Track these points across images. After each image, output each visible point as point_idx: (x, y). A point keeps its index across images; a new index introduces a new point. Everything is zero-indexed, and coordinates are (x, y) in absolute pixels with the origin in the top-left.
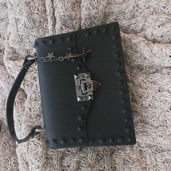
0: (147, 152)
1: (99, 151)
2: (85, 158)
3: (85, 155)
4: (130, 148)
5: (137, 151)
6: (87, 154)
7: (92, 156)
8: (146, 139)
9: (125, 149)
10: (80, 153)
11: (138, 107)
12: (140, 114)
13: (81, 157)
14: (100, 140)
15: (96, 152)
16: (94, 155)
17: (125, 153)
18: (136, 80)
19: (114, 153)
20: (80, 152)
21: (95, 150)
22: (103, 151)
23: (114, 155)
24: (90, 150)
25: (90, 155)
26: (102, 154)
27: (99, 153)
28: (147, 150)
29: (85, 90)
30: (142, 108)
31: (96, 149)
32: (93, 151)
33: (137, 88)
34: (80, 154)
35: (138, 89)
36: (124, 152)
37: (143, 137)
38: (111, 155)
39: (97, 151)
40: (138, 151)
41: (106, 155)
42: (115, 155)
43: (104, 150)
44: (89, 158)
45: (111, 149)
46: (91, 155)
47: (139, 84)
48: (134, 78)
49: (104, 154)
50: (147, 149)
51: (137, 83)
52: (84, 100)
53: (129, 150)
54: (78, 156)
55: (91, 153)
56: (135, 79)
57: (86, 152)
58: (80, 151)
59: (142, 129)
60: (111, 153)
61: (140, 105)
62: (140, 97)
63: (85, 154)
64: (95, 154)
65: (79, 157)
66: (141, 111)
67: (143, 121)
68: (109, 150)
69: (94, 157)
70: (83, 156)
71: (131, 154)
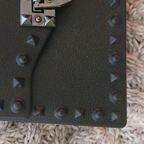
0: (132, 142)
1: (47, 131)
2: (20, 141)
3: (21, 136)
4: (102, 130)
5: (114, 138)
6: (24, 134)
7: (34, 138)
8: (138, 118)
9: (93, 130)
10: (11, 131)
11: (132, 60)
12: (132, 73)
13: (12, 137)
14: (58, 111)
15: (42, 131)
16: (37, 137)
17: (92, 138)
18: (135, 9)
19: (73, 136)
20: (12, 129)
21: (41, 127)
22: (55, 131)
23: (72, 139)
24: (31, 127)
25: (29, 137)
26: (51, 137)
27: (47, 133)
28: (133, 138)
29: (40, 3)
30: (139, 61)
31: (43, 126)
32: (36, 129)
33: (134, 24)
34: (11, 133)
35: (136, 27)
36: (91, 136)
37: (132, 115)
38: (67, 139)
39: (44, 130)
40: (117, 137)
41: (58, 137)
42: (75, 140)
43: (56, 129)
44: (28, 141)
45: (68, 129)
46: (32, 136)
47: (140, 18)
48: (132, 6)
49: (55, 135)
50: (132, 135)
51: (137, 16)
52: (34, 24)
53: (101, 134)
54: (7, 136)
55: (32, 132)
56: (133, 8)
57: (22, 129)
58: (13, 127)
59: (131, 100)
60: (68, 135)
61: (136, 56)
62: (137, 40)
63: (21, 134)
64: (39, 135)
65: (9, 137)
66: (137, 66)
67: (137, 85)
68: (64, 129)
69: (36, 140)
70: (17, 136)
71: (103, 141)
